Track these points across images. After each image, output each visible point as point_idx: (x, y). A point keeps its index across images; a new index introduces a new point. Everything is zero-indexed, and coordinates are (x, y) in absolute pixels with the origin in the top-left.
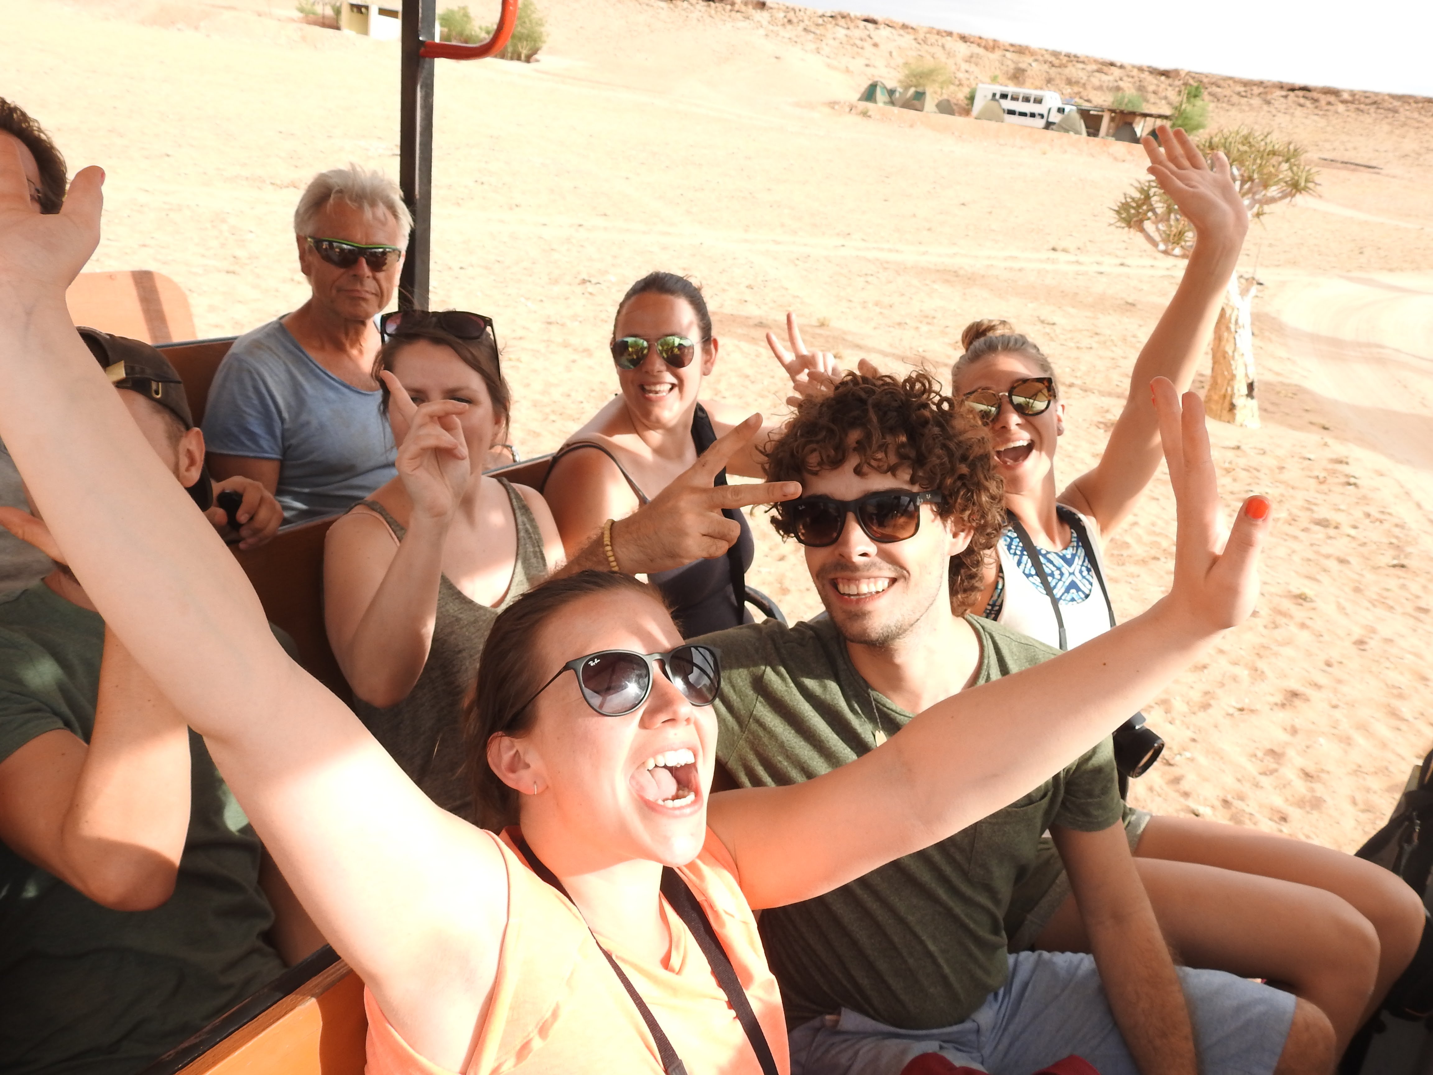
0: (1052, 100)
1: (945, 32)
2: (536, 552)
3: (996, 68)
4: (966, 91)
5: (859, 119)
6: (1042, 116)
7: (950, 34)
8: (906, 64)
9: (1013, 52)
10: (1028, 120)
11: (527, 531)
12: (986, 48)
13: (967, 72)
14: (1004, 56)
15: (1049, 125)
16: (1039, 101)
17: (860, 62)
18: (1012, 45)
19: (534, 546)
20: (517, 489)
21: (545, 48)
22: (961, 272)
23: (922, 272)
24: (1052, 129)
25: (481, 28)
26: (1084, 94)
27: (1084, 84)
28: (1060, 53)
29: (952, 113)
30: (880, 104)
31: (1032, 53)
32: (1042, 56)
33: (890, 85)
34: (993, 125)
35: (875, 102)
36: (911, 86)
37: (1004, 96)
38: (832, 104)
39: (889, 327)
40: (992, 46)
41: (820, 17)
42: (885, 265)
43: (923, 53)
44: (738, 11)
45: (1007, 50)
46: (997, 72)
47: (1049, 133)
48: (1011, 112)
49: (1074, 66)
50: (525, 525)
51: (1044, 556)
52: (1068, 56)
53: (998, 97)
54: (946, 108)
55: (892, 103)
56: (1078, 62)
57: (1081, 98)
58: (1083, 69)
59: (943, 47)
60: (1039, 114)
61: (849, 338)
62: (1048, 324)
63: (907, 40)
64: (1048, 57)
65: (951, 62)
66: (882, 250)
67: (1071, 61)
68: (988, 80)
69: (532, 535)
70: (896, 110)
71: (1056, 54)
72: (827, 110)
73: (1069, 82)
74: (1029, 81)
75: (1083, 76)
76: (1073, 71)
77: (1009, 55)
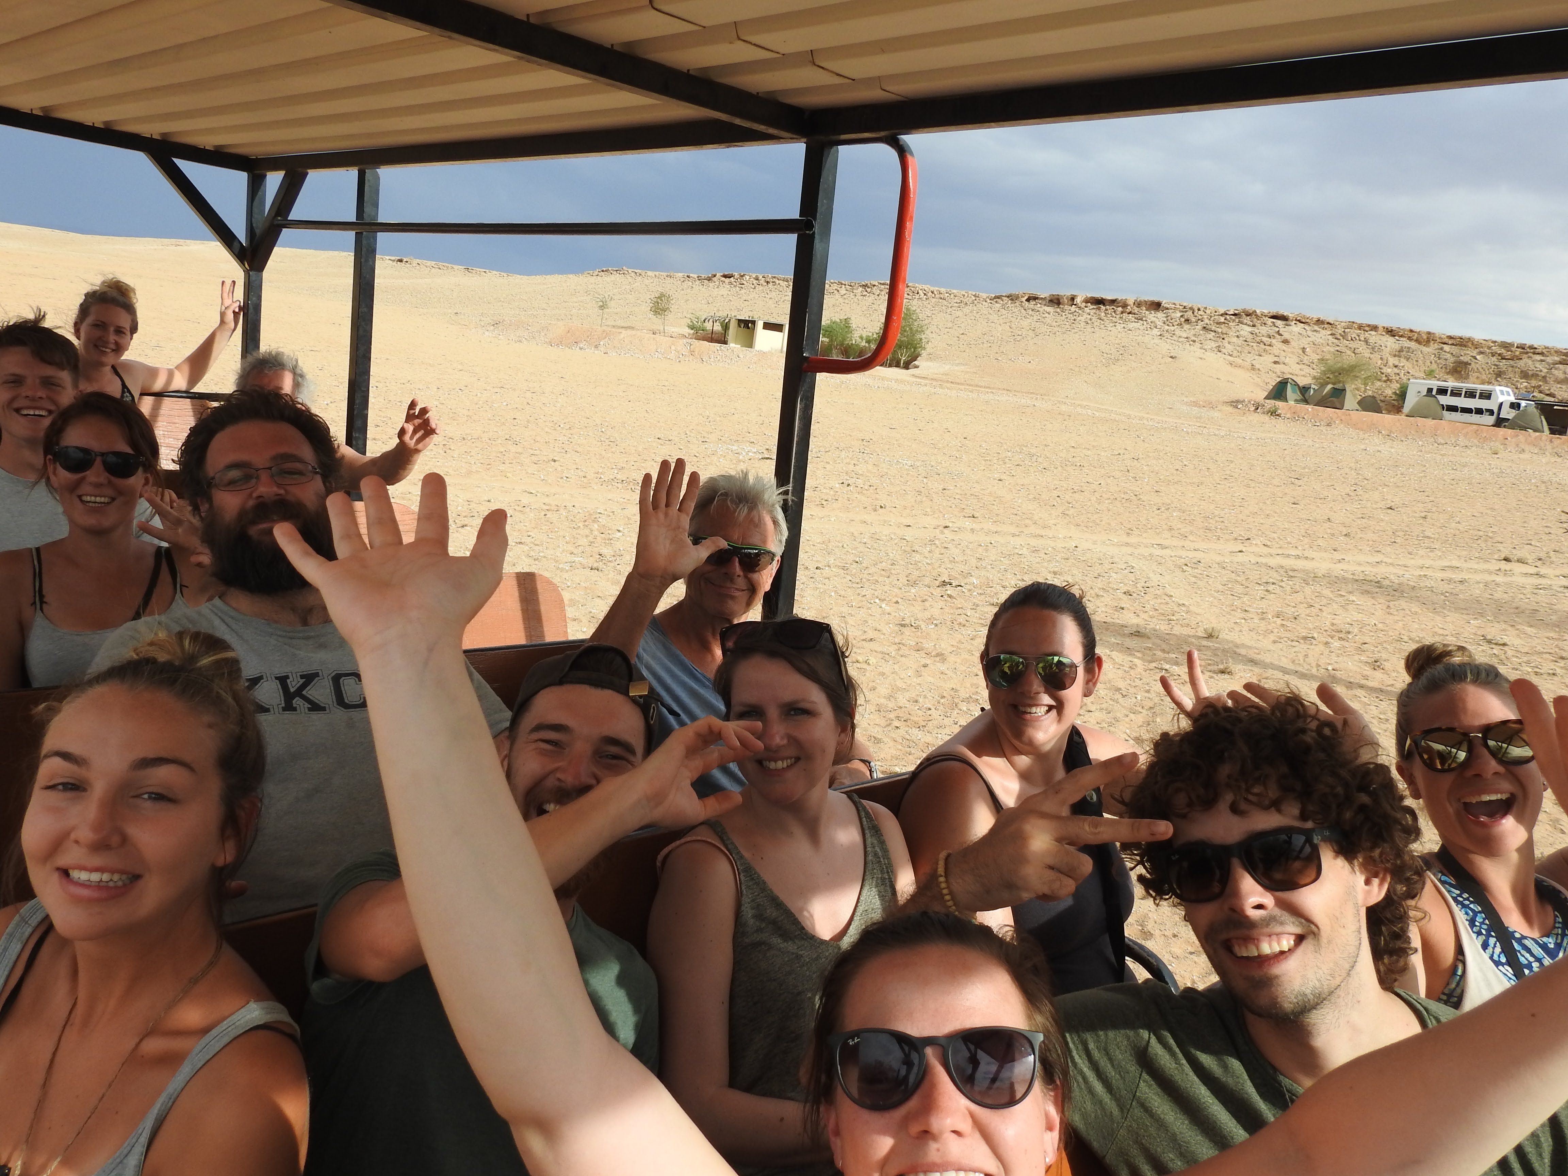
0: (1504, 395)
1: (1369, 326)
2: (885, 878)
3: (1431, 363)
4: (1396, 386)
5: (1266, 418)
6: (1491, 412)
7: (1375, 328)
8: (1322, 360)
9: (1453, 344)
10: (1475, 418)
11: (876, 854)
12: (1418, 341)
13: (1396, 367)
14: (1442, 349)
15: (1500, 422)
16: (1486, 396)
17: (1268, 359)
18: (1450, 337)
19: (882, 872)
20: (868, 807)
21: (924, 353)
22: (1386, 583)
23: (1335, 581)
24: (1505, 427)
25: (861, 338)
26: (1545, 388)
27: (1544, 377)
28: (1512, 345)
29: (1378, 411)
30: (1291, 403)
31: (1476, 345)
32: (1489, 348)
33: (1302, 382)
34: (1430, 422)
35: (1286, 400)
36: (1328, 383)
37: (1442, 391)
38: (1235, 403)
39: (1292, 641)
40: (1428, 339)
41: (1222, 315)
42: (1290, 574)
43: (1344, 349)
44: (1130, 313)
45: (1445, 343)
46: (1434, 366)
47: (1502, 432)
48: (1452, 409)
49: (1529, 357)
50: (874, 847)
51: (1519, 941)
52: (1522, 347)
53: (1434, 393)
54: (1370, 405)
55: (1306, 401)
56: (1534, 353)
57: (1540, 392)
58: (1542, 361)
59: (1366, 341)
60: (1487, 410)
61: (1243, 651)
62: (1496, 644)
63: (1323, 335)
64: (1495, 349)
65: (1376, 357)
66: (1288, 556)
67: (1527, 353)
68: (1422, 375)
69: (882, 860)
70: (1310, 408)
71: (1506, 346)
72: (1230, 409)
73: (1525, 375)
74: (1473, 376)
75: (1543, 368)
76: (1528, 363)
77: (1446, 348)
